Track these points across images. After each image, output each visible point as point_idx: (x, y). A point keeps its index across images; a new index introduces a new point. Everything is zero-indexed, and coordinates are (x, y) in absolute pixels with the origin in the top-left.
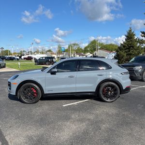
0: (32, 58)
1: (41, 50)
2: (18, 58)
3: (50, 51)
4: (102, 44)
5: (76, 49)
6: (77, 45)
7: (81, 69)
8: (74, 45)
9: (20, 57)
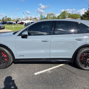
0: (24, 23)
1: (30, 18)
2: (15, 23)
3: (35, 18)
4: (69, 14)
5: (52, 17)
6: (53, 14)
7: (56, 32)
8: (51, 14)
9: (17, 22)
